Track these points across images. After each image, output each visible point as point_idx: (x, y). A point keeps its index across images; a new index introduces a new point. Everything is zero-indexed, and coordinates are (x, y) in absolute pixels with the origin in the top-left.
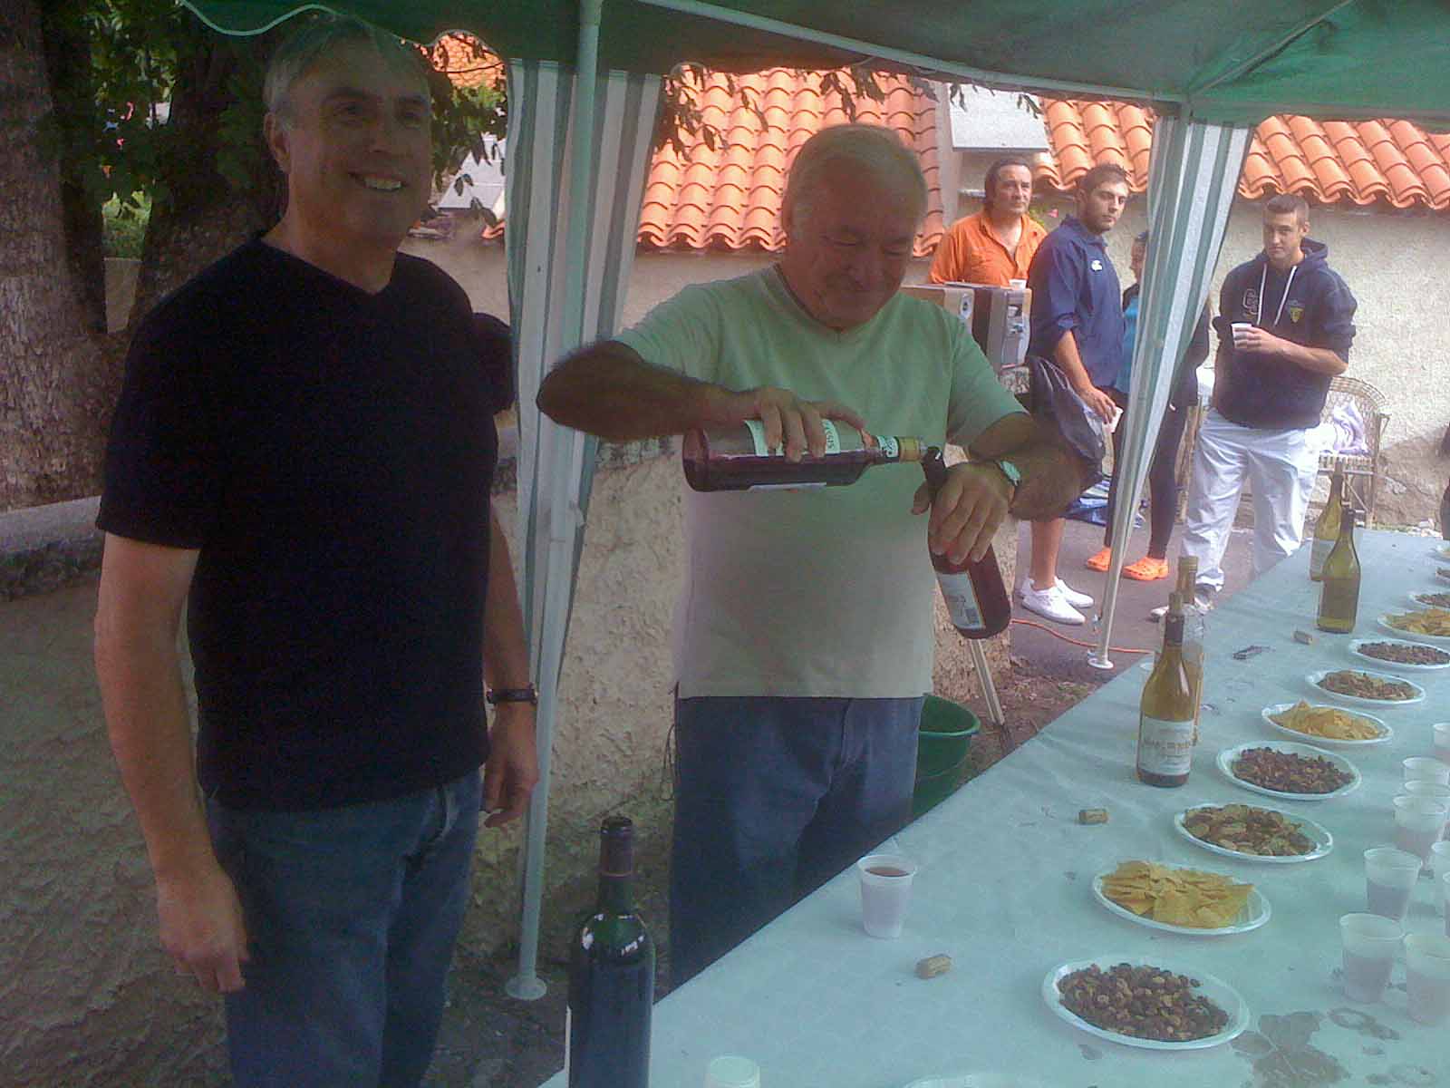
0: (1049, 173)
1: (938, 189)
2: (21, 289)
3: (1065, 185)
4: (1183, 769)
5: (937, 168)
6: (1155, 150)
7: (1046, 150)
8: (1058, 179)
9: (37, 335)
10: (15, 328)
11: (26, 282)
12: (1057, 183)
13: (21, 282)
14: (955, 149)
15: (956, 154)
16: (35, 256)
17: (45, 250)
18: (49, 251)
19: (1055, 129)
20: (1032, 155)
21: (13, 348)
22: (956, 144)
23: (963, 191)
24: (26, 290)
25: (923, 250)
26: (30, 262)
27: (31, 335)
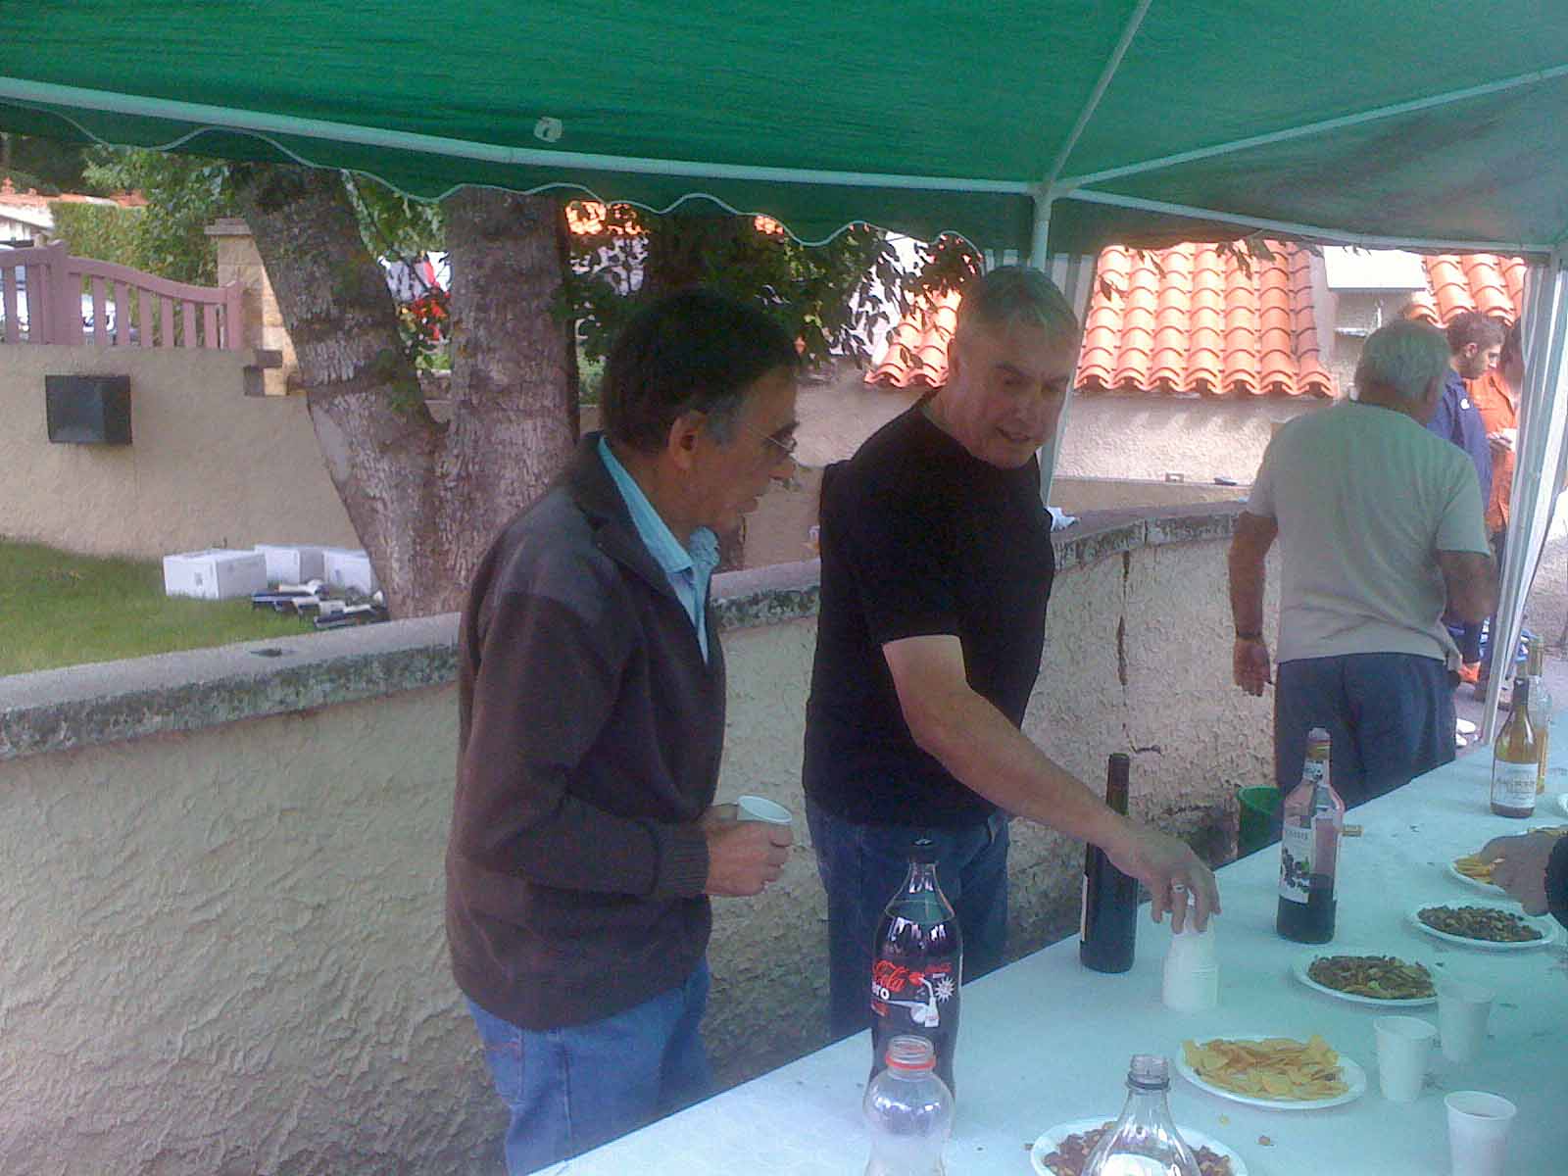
0: (1425, 311)
1: (1314, 329)
2: (535, 430)
3: (1444, 323)
4: (1529, 803)
5: (1312, 307)
6: (1528, 291)
7: (1423, 289)
8: (1436, 317)
9: (545, 468)
10: (529, 462)
11: (539, 424)
12: (1435, 321)
13: (535, 424)
14: (1331, 290)
15: (1333, 293)
16: (546, 403)
17: (554, 399)
18: (558, 399)
19: (1433, 268)
20: (1410, 295)
21: (527, 478)
22: (1331, 286)
23: (1340, 329)
24: (539, 430)
25: (1300, 389)
26: (543, 406)
27: (541, 467)
